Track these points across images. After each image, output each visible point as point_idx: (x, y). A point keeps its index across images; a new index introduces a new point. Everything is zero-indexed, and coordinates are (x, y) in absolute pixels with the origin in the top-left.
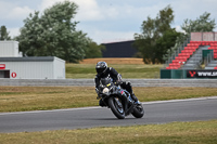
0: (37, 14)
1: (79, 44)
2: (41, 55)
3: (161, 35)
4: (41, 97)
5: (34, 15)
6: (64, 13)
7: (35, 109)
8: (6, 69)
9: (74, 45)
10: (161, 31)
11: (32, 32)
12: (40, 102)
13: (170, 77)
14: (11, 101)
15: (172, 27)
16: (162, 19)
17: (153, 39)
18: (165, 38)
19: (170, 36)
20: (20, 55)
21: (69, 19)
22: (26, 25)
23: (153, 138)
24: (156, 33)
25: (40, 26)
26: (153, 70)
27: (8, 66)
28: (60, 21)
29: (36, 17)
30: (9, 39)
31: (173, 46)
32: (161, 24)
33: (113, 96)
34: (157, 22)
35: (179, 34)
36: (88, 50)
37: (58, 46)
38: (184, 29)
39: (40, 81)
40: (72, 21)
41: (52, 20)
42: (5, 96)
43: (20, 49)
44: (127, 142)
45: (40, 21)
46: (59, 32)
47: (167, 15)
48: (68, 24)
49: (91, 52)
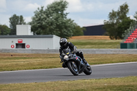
0: (42, 8)
1: (69, 27)
2: (45, 33)
3: (121, 21)
4: (45, 60)
5: (40, 9)
6: (59, 7)
7: (41, 68)
8: (23, 42)
9: (66, 27)
10: (121, 19)
11: (39, 19)
12: (44, 63)
13: (126, 48)
14: (26, 63)
15: (128, 16)
16: (122, 11)
17: (116, 24)
18: (123, 24)
19: (126, 22)
20: (32, 34)
21: (62, 11)
22: (36, 15)
23: (116, 87)
24: (117, 20)
25: (45, 16)
26: (116, 43)
27: (24, 41)
28: (57, 12)
29: (42, 10)
30: (25, 24)
31: (129, 28)
32: (121, 15)
33: (71, 61)
34: (118, 13)
35: (132, 21)
36: (74, 30)
37: (56, 28)
38: (135, 17)
39: (44, 50)
40: (65, 12)
41: (52, 11)
42: (22, 60)
43: (32, 30)
44: (99, 89)
45: (44, 12)
46: (56, 19)
47: (124, 9)
48: (62, 14)
49: (77, 32)
